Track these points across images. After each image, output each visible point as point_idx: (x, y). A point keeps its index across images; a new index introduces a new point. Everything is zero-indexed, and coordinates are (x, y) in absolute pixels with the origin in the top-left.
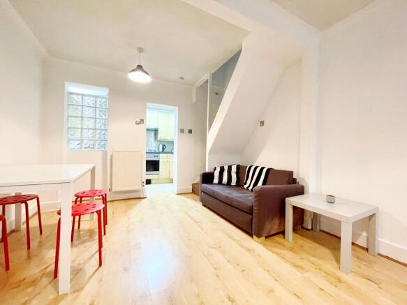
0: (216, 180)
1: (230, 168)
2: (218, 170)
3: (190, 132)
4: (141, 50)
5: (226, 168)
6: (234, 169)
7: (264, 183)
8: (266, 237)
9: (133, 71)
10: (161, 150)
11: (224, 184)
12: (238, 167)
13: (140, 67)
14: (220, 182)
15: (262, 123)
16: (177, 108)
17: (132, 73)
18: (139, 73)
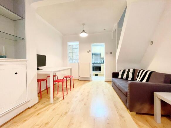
0: (120, 77)
1: (129, 70)
2: (122, 71)
3: (111, 53)
4: (84, 24)
5: (127, 70)
6: (131, 71)
7: (147, 81)
8: (137, 113)
9: (81, 33)
10: (102, 62)
11: (124, 79)
12: (134, 70)
13: (84, 31)
14: (122, 78)
15: (152, 43)
16: (104, 43)
17: (81, 34)
18: (84, 33)
